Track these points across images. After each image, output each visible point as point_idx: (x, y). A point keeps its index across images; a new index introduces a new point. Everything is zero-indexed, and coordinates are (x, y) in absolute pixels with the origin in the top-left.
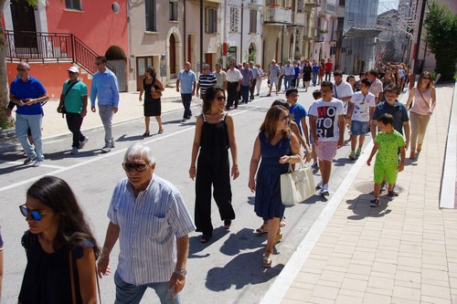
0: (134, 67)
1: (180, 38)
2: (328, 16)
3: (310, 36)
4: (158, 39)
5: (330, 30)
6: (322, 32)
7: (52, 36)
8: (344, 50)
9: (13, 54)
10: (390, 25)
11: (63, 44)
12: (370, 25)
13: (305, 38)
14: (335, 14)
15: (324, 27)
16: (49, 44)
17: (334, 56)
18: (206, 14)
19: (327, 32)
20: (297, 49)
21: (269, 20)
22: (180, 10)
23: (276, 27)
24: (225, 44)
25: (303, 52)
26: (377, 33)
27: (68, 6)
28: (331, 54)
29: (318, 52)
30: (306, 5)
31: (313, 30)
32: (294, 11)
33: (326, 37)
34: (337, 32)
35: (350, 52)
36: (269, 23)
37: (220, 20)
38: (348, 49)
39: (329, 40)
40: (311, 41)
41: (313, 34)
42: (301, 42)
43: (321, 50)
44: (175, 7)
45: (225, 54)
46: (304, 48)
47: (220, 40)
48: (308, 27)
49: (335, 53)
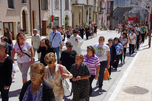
1: (28, 12)
2: (105, 1)
3: (96, 11)
5: (106, 8)
6: (102, 9)
8: (114, 18)
10: (137, 4)
12: (127, 5)
13: (94, 12)
15: (103, 6)
17: (109, 21)
19: (105, 9)
20: (90, 18)
21: (75, 3)
23: (79, 7)
24: (52, 16)
25: (93, 19)
26: (131, 8)
28: (107, 20)
29: (101, 19)
31: (98, 8)
33: (105, 11)
34: (110, 9)
35: (117, 19)
36: (75, 5)
38: (116, 17)
40: (97, 14)
42: (92, 14)
43: (102, 18)
45: (52, 21)
46: (93, 17)
47: (50, 13)
48: (95, 6)
49: (109, 19)
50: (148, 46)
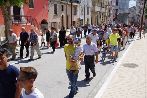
0: (50, 26)
1: (65, 17)
2: (112, 9)
3: (106, 15)
4: (58, 17)
6: (111, 14)
7: (25, 17)
8: (118, 20)
9: (13, 22)
10: (133, 11)
11: (28, 19)
12: (126, 12)
13: (105, 16)
14: (115, 8)
15: (111, 12)
16: (24, 19)
17: (114, 22)
18: (73, 9)
19: (112, 14)
20: (102, 20)
21: (93, 10)
22: (65, 8)
23: (96, 13)
24: (79, 18)
25: (104, 21)
26: (129, 14)
27: (30, 7)
28: (113, 21)
29: (109, 20)
30: (105, 5)
31: (108, 13)
32: (101, 7)
34: (115, 14)
35: (120, 20)
36: (93, 11)
37: (78, 11)
39: (113, 16)
40: (107, 17)
41: (108, 15)
42: (104, 17)
43: (110, 20)
44: (63, 7)
45: (79, 21)
46: (105, 19)
47: (77, 17)
48: (106, 13)
49: (115, 21)
50: (139, 38)
